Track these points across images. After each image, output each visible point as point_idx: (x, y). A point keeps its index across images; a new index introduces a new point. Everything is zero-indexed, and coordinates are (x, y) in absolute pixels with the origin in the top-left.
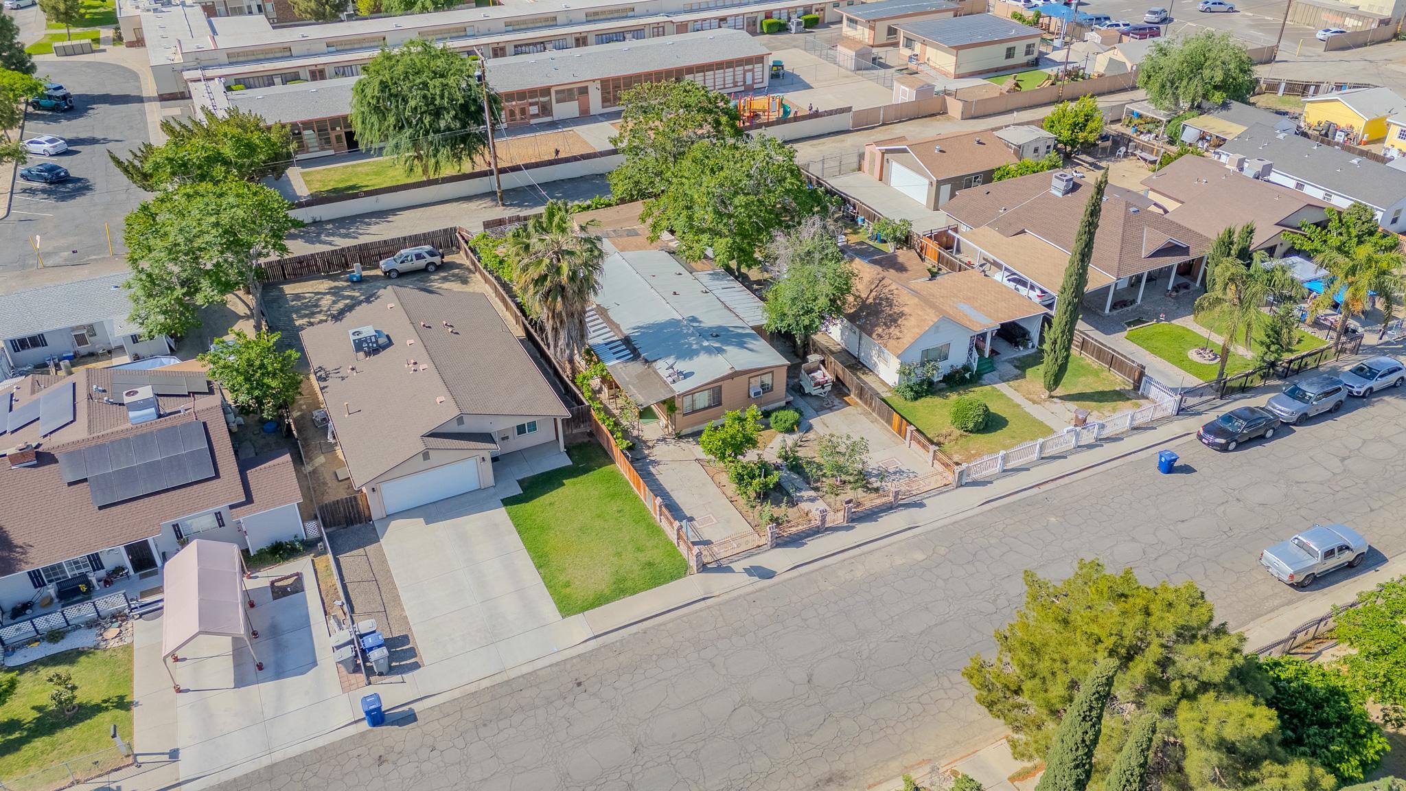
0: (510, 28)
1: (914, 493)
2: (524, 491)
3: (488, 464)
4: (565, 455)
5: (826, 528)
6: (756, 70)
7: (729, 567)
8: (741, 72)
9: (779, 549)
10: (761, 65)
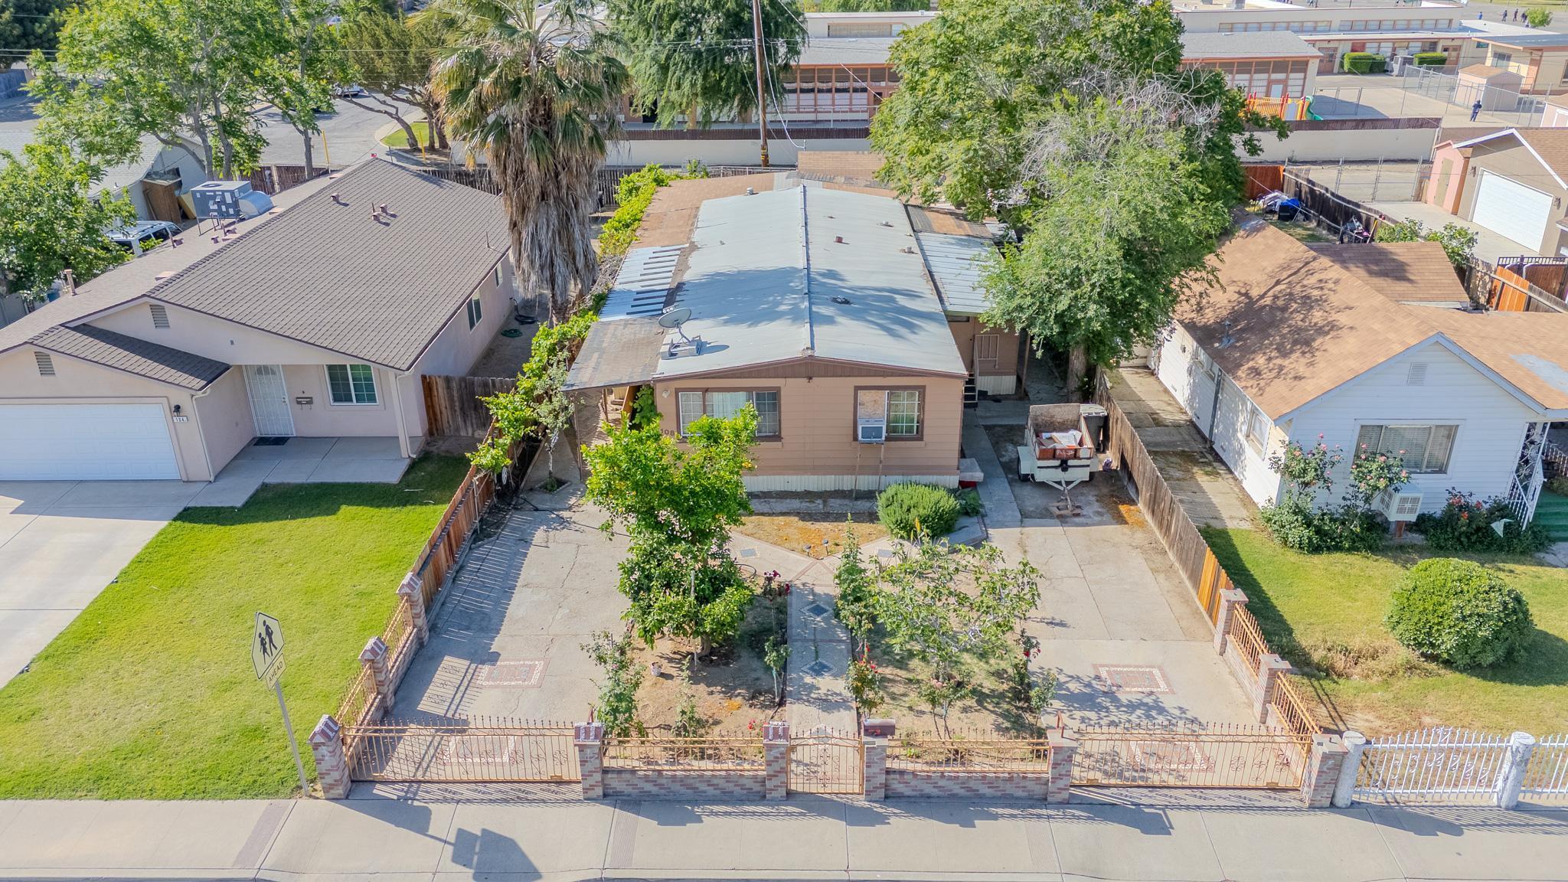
1: (1156, 780)
2: (244, 506)
3: (191, 427)
4: (403, 466)
5: (790, 795)
6: (1290, 82)
7: (427, 813)
8: (1265, 83)
9: (605, 812)
10: (1302, 75)
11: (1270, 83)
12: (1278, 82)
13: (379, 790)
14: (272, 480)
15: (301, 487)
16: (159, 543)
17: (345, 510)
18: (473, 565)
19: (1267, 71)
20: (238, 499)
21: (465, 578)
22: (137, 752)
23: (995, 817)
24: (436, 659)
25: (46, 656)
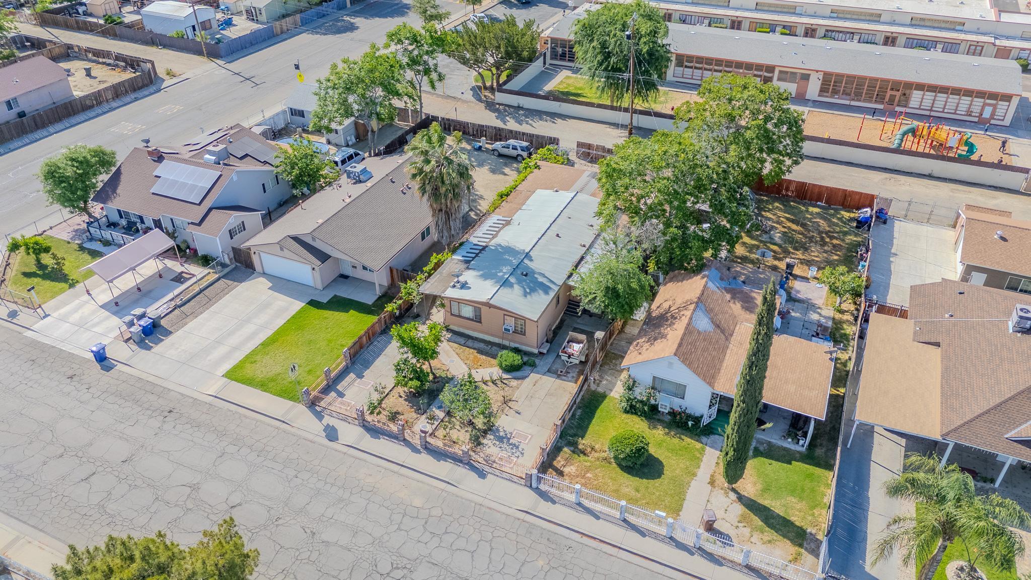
0: (835, 15)
1: (495, 466)
2: (328, 302)
3: (317, 274)
4: (376, 298)
5: (405, 440)
6: (999, 107)
7: (323, 416)
8: (981, 104)
9: (361, 430)
10: (1007, 103)
11: (985, 105)
12: (989, 105)
13: (317, 408)
14: (337, 294)
15: (345, 299)
16: (300, 312)
17: (352, 312)
18: (375, 343)
19: (983, 98)
20: (325, 300)
21: (371, 347)
22: (272, 380)
23: (446, 461)
24: (349, 373)
25: (262, 344)
